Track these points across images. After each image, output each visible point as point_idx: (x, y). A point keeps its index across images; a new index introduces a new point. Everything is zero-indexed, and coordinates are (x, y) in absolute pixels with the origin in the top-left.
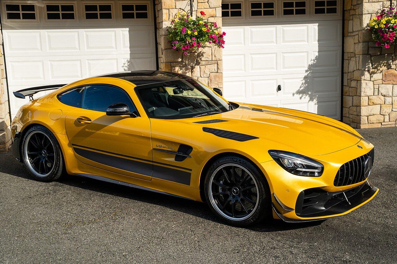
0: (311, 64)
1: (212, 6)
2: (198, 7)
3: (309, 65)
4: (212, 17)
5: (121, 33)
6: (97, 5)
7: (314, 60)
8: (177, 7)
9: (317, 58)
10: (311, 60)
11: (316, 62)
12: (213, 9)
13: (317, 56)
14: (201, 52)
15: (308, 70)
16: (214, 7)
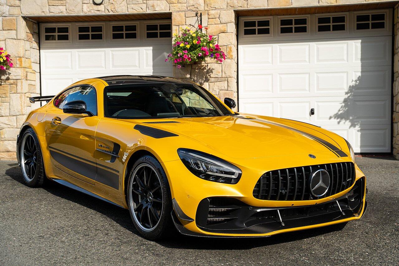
0: (353, 86)
1: (223, 21)
2: (209, 23)
3: (350, 86)
4: (223, 32)
5: (144, 52)
6: (124, 25)
7: (356, 81)
8: (187, 24)
9: (359, 79)
10: (353, 81)
11: (359, 83)
12: (224, 24)
13: (359, 76)
14: (210, 68)
15: (349, 91)
16: (225, 22)
